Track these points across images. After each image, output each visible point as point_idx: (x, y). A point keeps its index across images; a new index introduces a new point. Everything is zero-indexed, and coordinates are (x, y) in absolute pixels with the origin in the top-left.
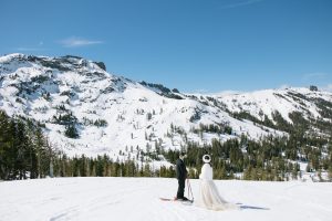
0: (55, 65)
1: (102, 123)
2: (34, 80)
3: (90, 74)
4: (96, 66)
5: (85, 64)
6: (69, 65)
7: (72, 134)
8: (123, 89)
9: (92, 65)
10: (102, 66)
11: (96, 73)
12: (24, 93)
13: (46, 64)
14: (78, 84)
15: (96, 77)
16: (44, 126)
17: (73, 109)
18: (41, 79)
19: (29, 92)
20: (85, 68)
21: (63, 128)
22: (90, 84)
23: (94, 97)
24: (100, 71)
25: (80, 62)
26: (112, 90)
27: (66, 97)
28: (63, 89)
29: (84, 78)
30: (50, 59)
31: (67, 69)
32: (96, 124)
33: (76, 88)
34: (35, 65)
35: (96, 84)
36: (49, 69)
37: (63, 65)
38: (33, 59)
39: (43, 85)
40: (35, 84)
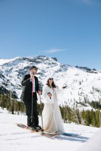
0: (34, 61)
2: (25, 68)
3: (50, 64)
4: (53, 60)
5: (47, 59)
6: (40, 60)
8: (66, 70)
9: (50, 59)
10: (55, 59)
11: (53, 63)
12: (21, 74)
13: (31, 61)
14: (44, 69)
15: (53, 65)
17: (42, 81)
18: (28, 67)
19: (23, 74)
20: (47, 61)
22: (50, 68)
24: (55, 62)
25: (45, 58)
26: (60, 71)
27: (39, 75)
29: (47, 66)
30: (32, 58)
31: (39, 62)
33: (43, 71)
34: (25, 62)
35: (53, 68)
36: (31, 63)
37: (38, 60)
38: (24, 59)
39: (28, 70)
40: (25, 70)
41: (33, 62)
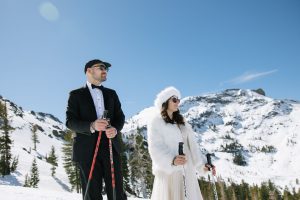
0: (218, 100)
1: (270, 150)
2: (202, 115)
3: (250, 102)
4: (255, 94)
5: (243, 94)
6: (229, 98)
7: (240, 161)
8: (288, 111)
9: (250, 93)
10: (261, 92)
11: (256, 100)
12: (196, 127)
13: (211, 101)
14: (240, 113)
15: (257, 104)
16: (213, 155)
17: (238, 138)
18: (208, 114)
19: (199, 126)
20: (244, 98)
21: (231, 156)
22: (251, 111)
23: (257, 124)
24: (260, 97)
25: (239, 93)
26: (275, 114)
27: (230, 127)
28: (226, 120)
29: (244, 107)
30: (213, 96)
31: (227, 102)
32: (264, 150)
33: (239, 118)
34: (201, 103)
35: (257, 111)
36: (213, 104)
37: (223, 99)
38: (199, 99)
39: (210, 119)
40: (203, 119)
41: (215, 102)
